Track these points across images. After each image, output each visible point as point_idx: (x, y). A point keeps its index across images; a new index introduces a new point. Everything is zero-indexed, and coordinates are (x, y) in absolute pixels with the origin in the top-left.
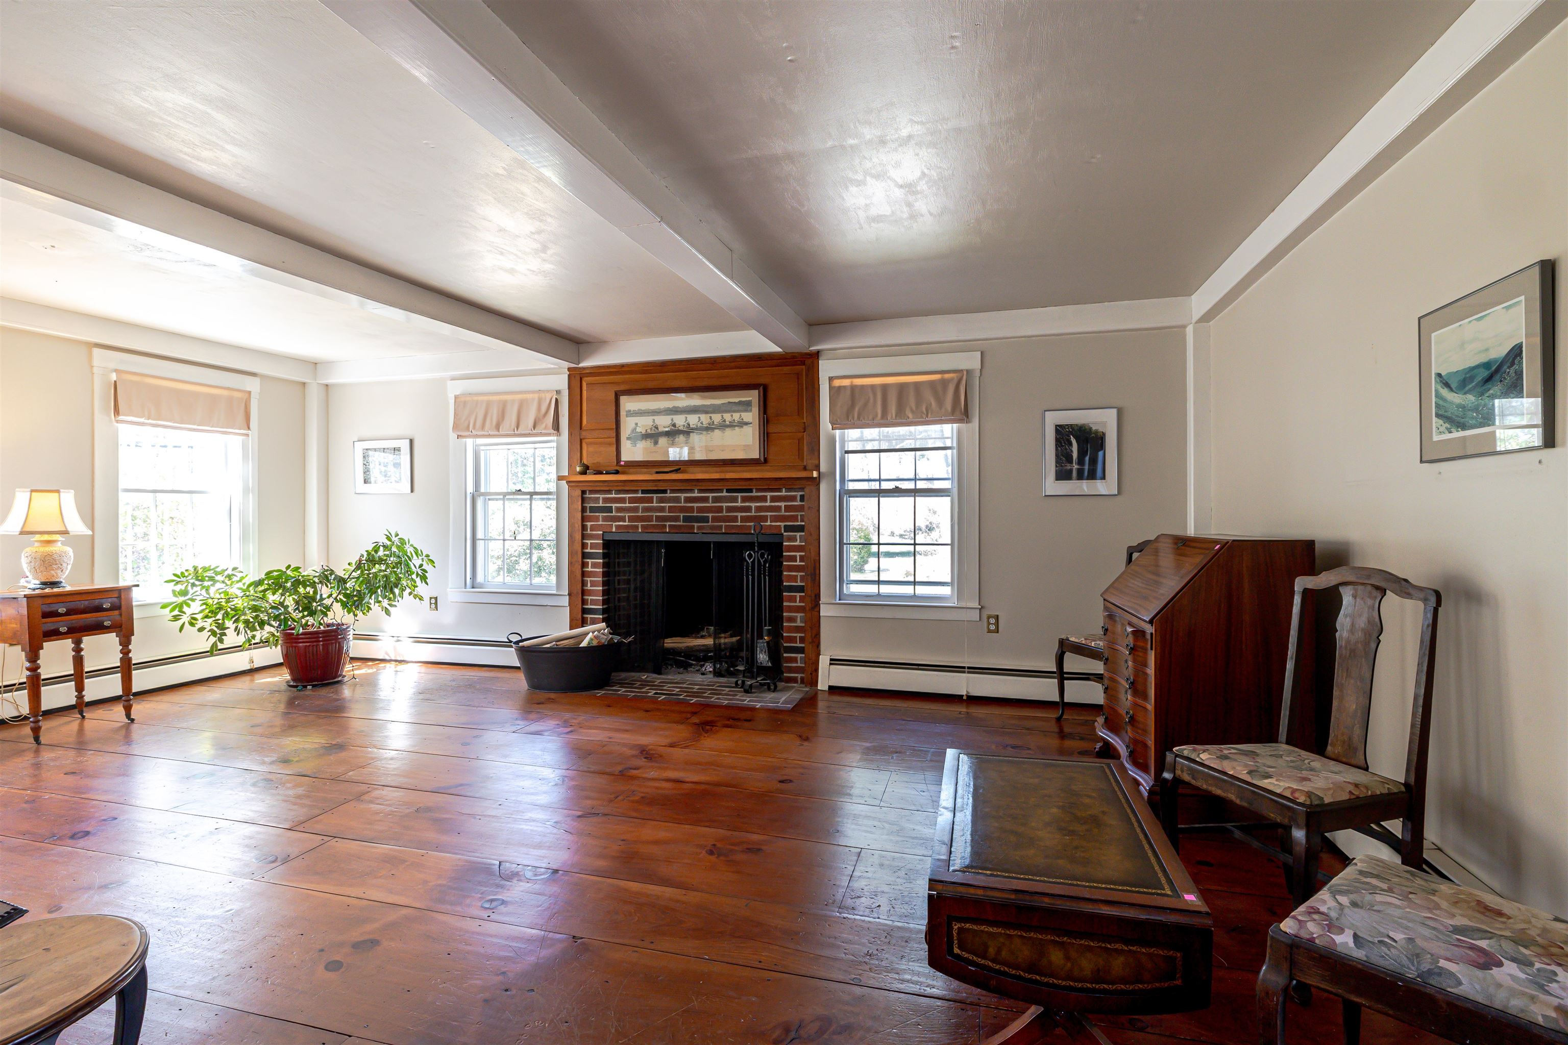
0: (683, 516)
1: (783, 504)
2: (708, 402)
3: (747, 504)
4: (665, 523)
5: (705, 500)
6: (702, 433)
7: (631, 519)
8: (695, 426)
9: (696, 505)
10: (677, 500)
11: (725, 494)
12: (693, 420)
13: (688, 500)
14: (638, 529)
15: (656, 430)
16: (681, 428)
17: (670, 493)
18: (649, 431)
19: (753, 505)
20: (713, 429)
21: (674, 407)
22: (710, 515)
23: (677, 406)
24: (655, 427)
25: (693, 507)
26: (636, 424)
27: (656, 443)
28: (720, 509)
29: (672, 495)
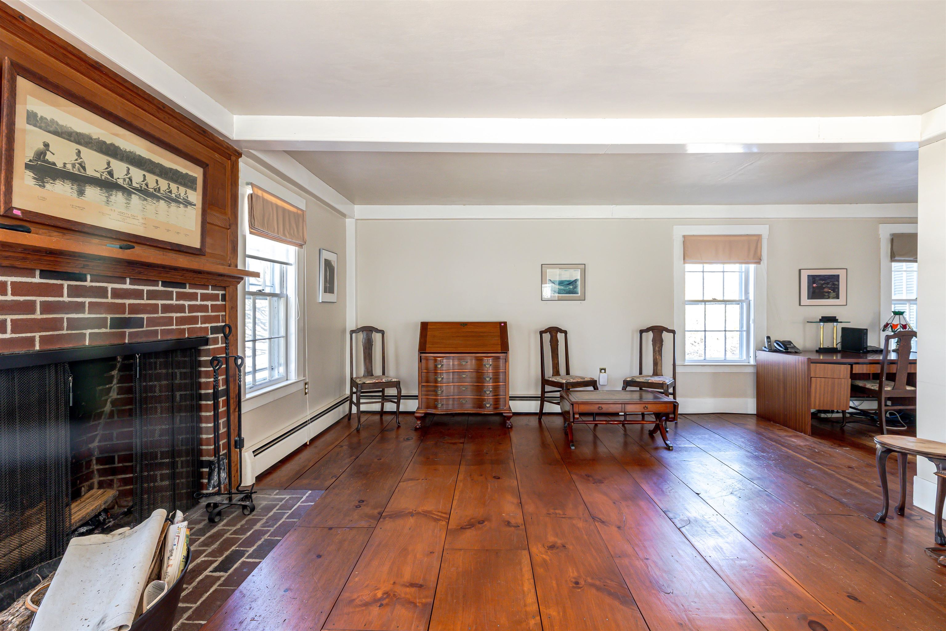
0: (111, 318)
1: (209, 303)
2: (156, 159)
3: (181, 302)
4: (84, 331)
5: (138, 294)
6: (146, 200)
7: (17, 326)
8: (138, 186)
9: (128, 302)
10: (102, 292)
11: (160, 288)
12: (137, 175)
13: (116, 294)
14: (34, 345)
15: (82, 170)
16: (120, 182)
17: (91, 281)
18: (69, 167)
19: (187, 303)
20: (158, 198)
21: (112, 145)
22: (145, 316)
23: (117, 145)
24: (80, 164)
25: (125, 304)
26: (46, 145)
27: (81, 193)
28: (154, 309)
29: (94, 284)
